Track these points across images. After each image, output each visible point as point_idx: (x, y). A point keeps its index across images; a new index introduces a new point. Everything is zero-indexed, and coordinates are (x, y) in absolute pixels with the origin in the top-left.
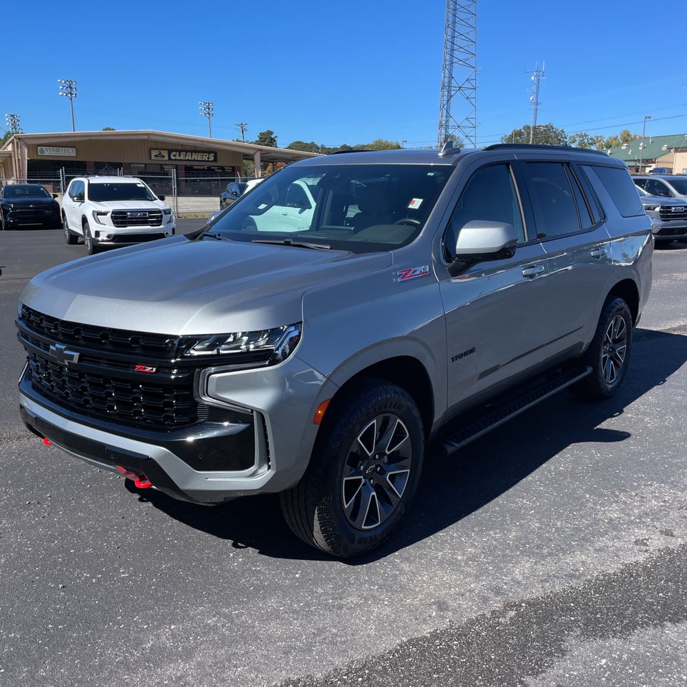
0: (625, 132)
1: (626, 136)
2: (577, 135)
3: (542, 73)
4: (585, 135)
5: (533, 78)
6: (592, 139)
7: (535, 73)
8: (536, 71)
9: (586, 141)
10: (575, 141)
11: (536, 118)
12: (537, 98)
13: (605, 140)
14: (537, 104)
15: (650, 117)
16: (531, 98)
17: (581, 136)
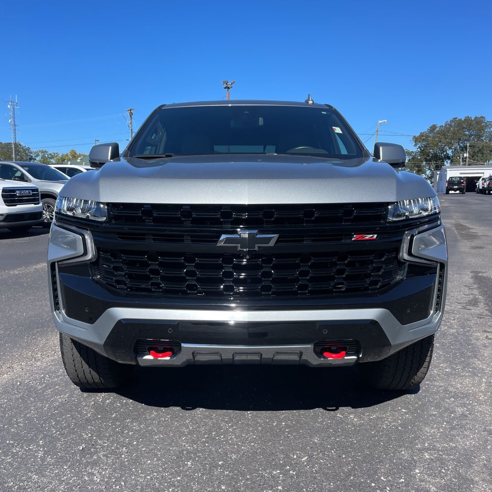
0: (72, 151)
1: (74, 154)
2: (40, 151)
3: (15, 104)
4: (46, 152)
5: (9, 106)
6: (50, 154)
7: (10, 103)
8: (11, 102)
9: (47, 156)
10: (39, 155)
11: (15, 136)
12: (14, 121)
13: (60, 156)
14: (15, 125)
15: (98, 141)
16: (10, 121)
17: (43, 152)
